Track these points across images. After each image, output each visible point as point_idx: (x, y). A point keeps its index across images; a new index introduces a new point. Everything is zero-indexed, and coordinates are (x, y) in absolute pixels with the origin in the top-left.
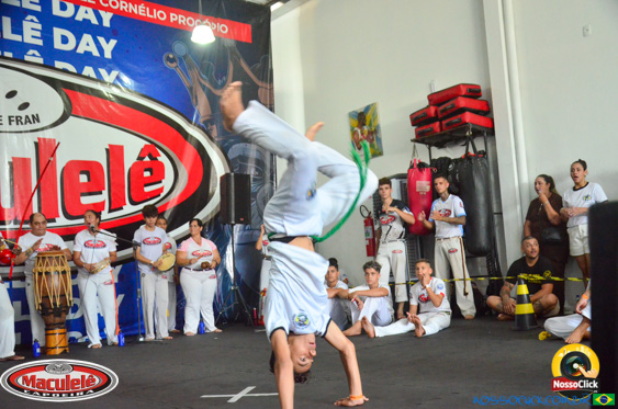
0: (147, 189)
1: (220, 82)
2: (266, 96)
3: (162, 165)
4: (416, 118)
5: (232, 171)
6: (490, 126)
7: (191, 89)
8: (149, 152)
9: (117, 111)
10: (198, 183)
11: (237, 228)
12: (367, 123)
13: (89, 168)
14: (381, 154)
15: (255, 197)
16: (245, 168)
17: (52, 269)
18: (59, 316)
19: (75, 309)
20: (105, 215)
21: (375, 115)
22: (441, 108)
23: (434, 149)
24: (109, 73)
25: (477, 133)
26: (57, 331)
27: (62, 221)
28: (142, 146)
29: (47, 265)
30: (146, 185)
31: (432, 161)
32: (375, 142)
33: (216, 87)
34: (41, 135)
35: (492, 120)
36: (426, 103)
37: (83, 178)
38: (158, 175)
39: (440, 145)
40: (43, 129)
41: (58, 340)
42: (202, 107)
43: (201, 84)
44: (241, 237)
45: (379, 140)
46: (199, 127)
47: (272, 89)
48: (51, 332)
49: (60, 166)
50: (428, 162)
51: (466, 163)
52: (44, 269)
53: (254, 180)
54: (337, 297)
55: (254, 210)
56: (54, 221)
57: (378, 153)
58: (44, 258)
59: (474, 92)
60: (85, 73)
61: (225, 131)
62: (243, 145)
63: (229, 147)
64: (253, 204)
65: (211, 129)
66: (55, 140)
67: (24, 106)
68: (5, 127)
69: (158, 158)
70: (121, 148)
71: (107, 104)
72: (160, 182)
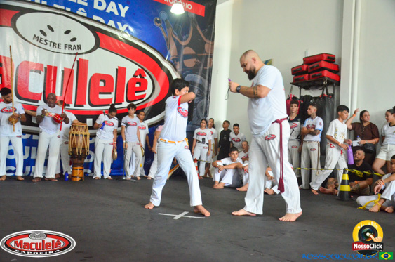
0: (137, 94)
1: (184, 37)
2: (209, 48)
3: (146, 81)
4: (295, 71)
6: (338, 79)
7: (167, 39)
8: (140, 73)
9: (124, 48)
13: (105, 78)
15: (196, 106)
16: (193, 88)
17: (79, 133)
18: (81, 159)
19: (89, 157)
22: (311, 66)
23: (303, 89)
24: (123, 25)
25: (330, 83)
26: (79, 168)
27: (87, 107)
28: (136, 70)
29: (77, 131)
30: (136, 92)
31: (301, 96)
33: (181, 40)
35: (340, 77)
36: (302, 62)
37: (102, 84)
38: (143, 87)
39: (307, 88)
40: (82, 54)
41: (79, 173)
42: (172, 51)
43: (174, 39)
46: (170, 62)
47: (213, 45)
48: (75, 168)
49: (89, 75)
50: (298, 97)
51: (322, 100)
52: (75, 132)
54: (236, 168)
55: (195, 113)
56: (83, 106)
59: (331, 59)
60: (109, 24)
61: (184, 66)
62: (193, 75)
63: (185, 75)
64: (194, 110)
65: (176, 64)
66: (88, 61)
67: (74, 39)
68: (62, 50)
69: (145, 78)
70: (125, 69)
71: (120, 43)
72: (144, 91)
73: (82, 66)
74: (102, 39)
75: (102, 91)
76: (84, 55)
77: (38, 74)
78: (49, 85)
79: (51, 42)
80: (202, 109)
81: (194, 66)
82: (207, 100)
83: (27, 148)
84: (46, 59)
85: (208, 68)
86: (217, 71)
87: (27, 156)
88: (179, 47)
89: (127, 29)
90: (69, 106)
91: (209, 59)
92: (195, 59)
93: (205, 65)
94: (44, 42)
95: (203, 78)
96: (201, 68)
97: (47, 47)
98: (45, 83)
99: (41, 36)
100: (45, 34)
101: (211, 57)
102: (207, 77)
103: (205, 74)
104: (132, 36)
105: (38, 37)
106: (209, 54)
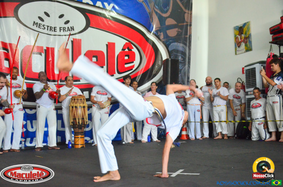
0: (126, 66)
1: (165, 10)
2: (188, 17)
3: (134, 53)
4: (273, 30)
5: (169, 58)
7: (150, 13)
8: (128, 46)
9: (112, 25)
12: (244, 32)
13: (97, 54)
14: (251, 50)
15: (181, 72)
16: (176, 56)
17: (78, 105)
18: (81, 129)
19: (88, 126)
21: (249, 29)
24: (109, 5)
26: (80, 136)
27: (83, 81)
28: (124, 43)
29: (76, 103)
30: (126, 64)
31: (280, 54)
32: (248, 43)
33: (163, 12)
34: (75, 37)
36: (280, 21)
37: (94, 60)
40: (75, 34)
41: (80, 142)
42: (155, 23)
43: (155, 11)
45: (250, 42)
47: (191, 14)
48: (76, 136)
49: (83, 53)
50: (278, 55)
52: (74, 105)
53: (181, 62)
55: (180, 78)
56: (79, 81)
57: (249, 49)
58: (75, 99)
60: (97, 5)
61: (166, 36)
62: (176, 44)
63: (169, 44)
64: (180, 75)
65: (160, 35)
66: (81, 40)
67: (67, 22)
68: (58, 33)
69: (132, 50)
70: (114, 44)
71: (107, 21)
72: (133, 62)
73: (76, 45)
74: (92, 19)
76: (77, 35)
77: (39, 56)
78: (49, 65)
79: (48, 26)
80: (185, 75)
81: (177, 35)
82: (188, 66)
83: (34, 122)
84: (44, 42)
85: (188, 34)
87: (34, 130)
88: (162, 20)
89: (113, 7)
91: (189, 27)
92: (177, 29)
93: (186, 34)
94: (42, 27)
95: (184, 46)
97: (45, 31)
98: (46, 63)
99: (40, 22)
100: (43, 20)
101: (191, 25)
103: (186, 41)
104: (118, 13)
105: (37, 23)
106: (189, 23)
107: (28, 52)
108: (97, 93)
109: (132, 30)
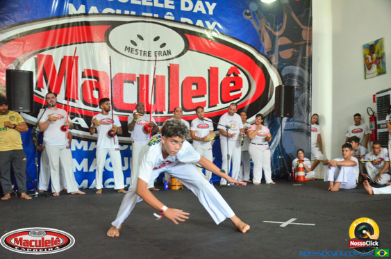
0: (232, 94)
1: (278, 27)
2: (306, 35)
3: (241, 79)
5: (283, 84)
7: (260, 31)
8: (234, 71)
9: (215, 47)
10: (262, 91)
11: (285, 119)
12: (376, 52)
13: (198, 81)
14: (384, 73)
15: (297, 100)
16: (291, 81)
20: (206, 109)
21: (382, 47)
24: (211, 23)
28: (229, 68)
30: (231, 92)
32: (381, 65)
33: (275, 30)
34: (171, 62)
37: (194, 87)
40: (172, 58)
42: (266, 44)
43: (266, 29)
44: (286, 126)
45: (384, 64)
46: (263, 54)
47: (311, 30)
53: (297, 89)
55: (296, 109)
57: (382, 72)
60: (197, 24)
61: (280, 59)
62: (291, 67)
63: (282, 68)
64: (295, 105)
65: (271, 57)
67: (163, 45)
68: (153, 58)
69: (239, 75)
70: (217, 69)
71: (209, 43)
72: (240, 90)
73: (173, 70)
74: (191, 41)
75: (195, 95)
76: (174, 60)
77: (131, 84)
78: (142, 95)
79: (141, 51)
80: (303, 103)
81: (292, 57)
82: (309, 92)
83: (126, 159)
84: (138, 68)
85: (307, 55)
86: (319, 60)
87: (126, 168)
88: (273, 39)
89: (216, 26)
90: (162, 113)
91: (307, 47)
92: (292, 50)
93: (304, 54)
94: (135, 52)
95: (302, 70)
96: (300, 58)
97: (138, 56)
98: (138, 93)
99: (132, 46)
100: (135, 44)
101: (310, 44)
102: (306, 67)
103: (305, 64)
104: (222, 33)
105: (129, 48)
106: (308, 42)
107: (120, 80)
108: (198, 127)
109: (238, 52)
